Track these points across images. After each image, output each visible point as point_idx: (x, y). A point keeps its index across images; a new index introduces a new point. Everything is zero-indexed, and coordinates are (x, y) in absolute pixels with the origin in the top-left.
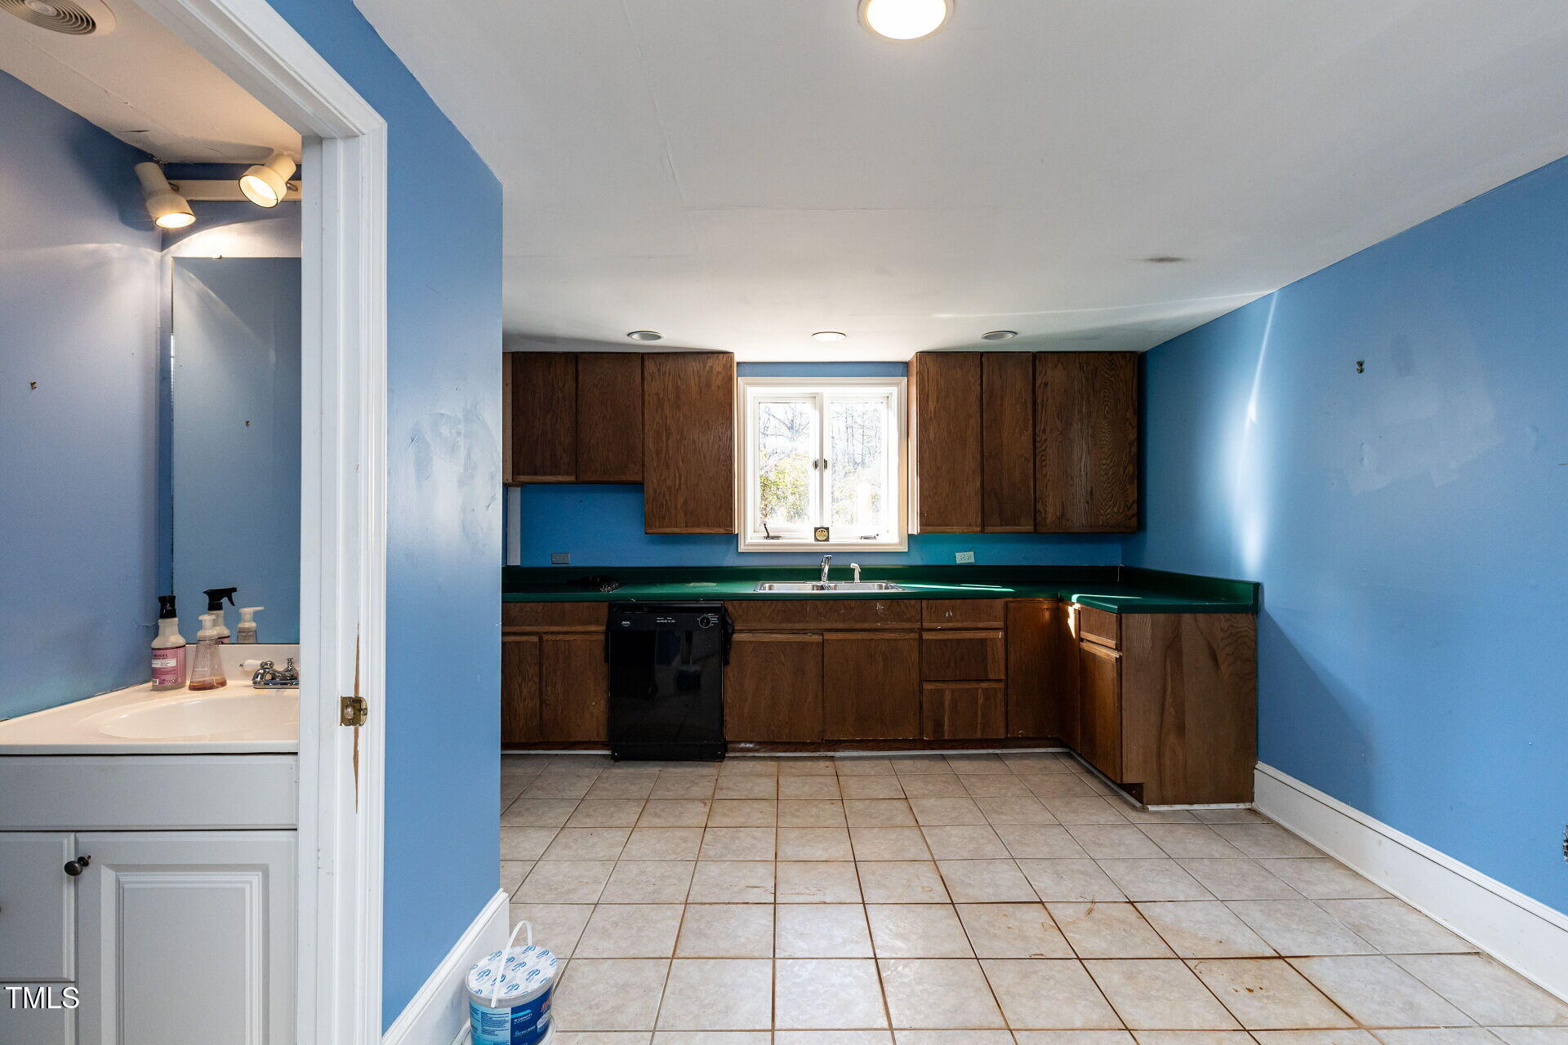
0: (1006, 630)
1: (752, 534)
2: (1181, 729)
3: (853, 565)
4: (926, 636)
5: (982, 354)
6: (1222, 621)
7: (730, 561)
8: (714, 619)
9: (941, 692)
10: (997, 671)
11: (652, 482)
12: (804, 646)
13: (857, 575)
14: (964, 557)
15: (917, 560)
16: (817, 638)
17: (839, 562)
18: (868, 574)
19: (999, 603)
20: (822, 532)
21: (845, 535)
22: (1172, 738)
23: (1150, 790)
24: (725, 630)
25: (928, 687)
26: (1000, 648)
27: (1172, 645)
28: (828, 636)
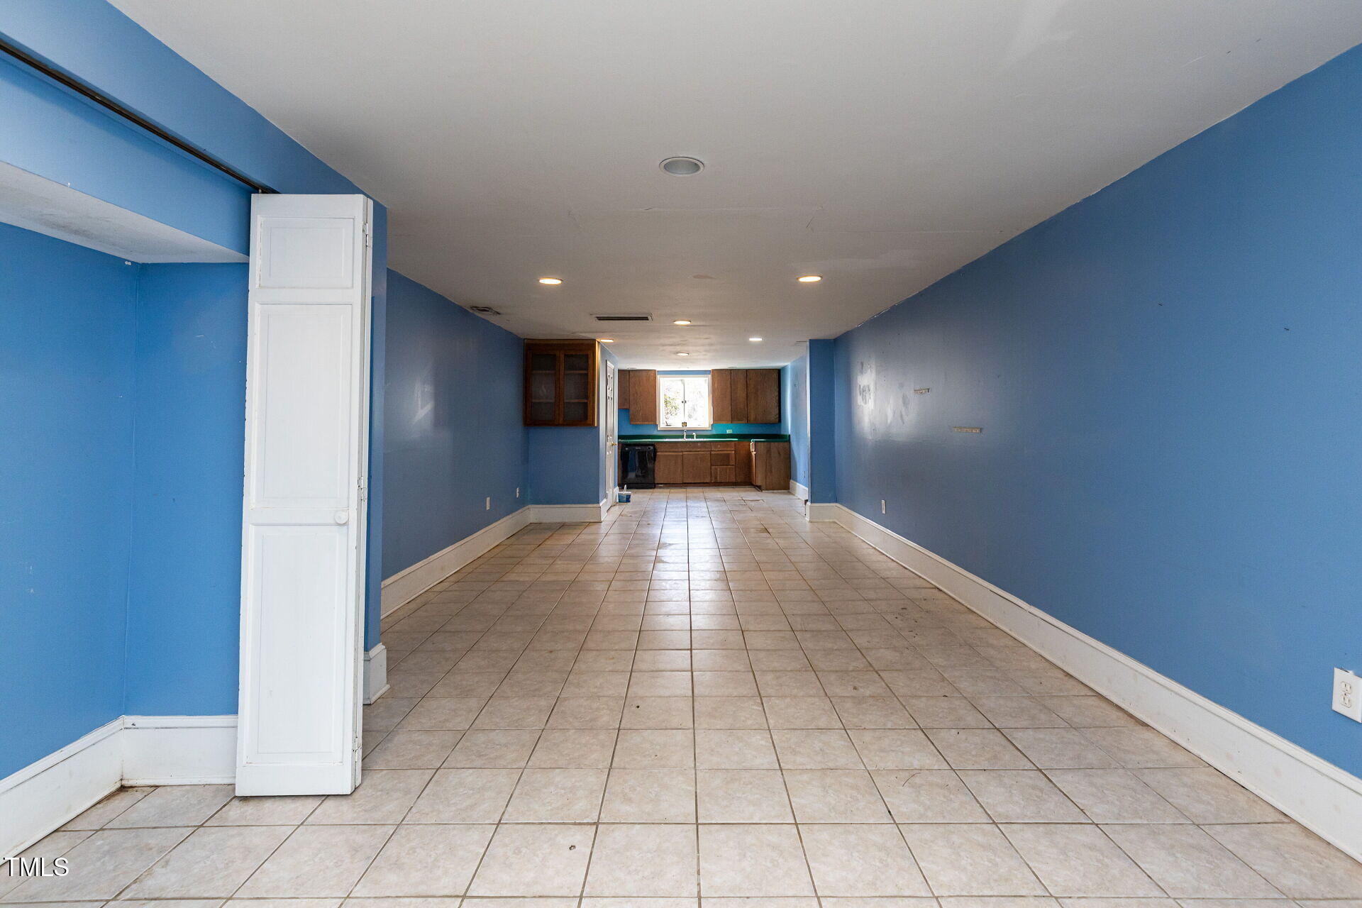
0: (735, 451)
1: (662, 425)
2: (771, 472)
3: (694, 434)
4: (712, 453)
5: (731, 370)
6: (781, 444)
7: (655, 433)
8: (652, 448)
9: (716, 469)
10: (732, 462)
11: (632, 409)
12: (677, 456)
13: (695, 437)
14: (729, 432)
15: (714, 432)
16: (681, 454)
17: (689, 433)
18: (698, 437)
19: (733, 443)
20: (684, 424)
21: (692, 424)
22: (769, 474)
23: (764, 487)
24: (655, 451)
25: (713, 467)
26: (733, 456)
27: (769, 451)
28: (684, 453)
